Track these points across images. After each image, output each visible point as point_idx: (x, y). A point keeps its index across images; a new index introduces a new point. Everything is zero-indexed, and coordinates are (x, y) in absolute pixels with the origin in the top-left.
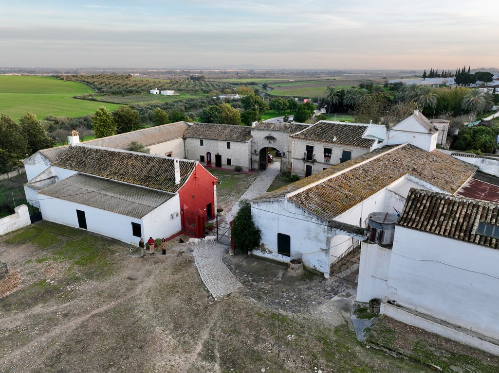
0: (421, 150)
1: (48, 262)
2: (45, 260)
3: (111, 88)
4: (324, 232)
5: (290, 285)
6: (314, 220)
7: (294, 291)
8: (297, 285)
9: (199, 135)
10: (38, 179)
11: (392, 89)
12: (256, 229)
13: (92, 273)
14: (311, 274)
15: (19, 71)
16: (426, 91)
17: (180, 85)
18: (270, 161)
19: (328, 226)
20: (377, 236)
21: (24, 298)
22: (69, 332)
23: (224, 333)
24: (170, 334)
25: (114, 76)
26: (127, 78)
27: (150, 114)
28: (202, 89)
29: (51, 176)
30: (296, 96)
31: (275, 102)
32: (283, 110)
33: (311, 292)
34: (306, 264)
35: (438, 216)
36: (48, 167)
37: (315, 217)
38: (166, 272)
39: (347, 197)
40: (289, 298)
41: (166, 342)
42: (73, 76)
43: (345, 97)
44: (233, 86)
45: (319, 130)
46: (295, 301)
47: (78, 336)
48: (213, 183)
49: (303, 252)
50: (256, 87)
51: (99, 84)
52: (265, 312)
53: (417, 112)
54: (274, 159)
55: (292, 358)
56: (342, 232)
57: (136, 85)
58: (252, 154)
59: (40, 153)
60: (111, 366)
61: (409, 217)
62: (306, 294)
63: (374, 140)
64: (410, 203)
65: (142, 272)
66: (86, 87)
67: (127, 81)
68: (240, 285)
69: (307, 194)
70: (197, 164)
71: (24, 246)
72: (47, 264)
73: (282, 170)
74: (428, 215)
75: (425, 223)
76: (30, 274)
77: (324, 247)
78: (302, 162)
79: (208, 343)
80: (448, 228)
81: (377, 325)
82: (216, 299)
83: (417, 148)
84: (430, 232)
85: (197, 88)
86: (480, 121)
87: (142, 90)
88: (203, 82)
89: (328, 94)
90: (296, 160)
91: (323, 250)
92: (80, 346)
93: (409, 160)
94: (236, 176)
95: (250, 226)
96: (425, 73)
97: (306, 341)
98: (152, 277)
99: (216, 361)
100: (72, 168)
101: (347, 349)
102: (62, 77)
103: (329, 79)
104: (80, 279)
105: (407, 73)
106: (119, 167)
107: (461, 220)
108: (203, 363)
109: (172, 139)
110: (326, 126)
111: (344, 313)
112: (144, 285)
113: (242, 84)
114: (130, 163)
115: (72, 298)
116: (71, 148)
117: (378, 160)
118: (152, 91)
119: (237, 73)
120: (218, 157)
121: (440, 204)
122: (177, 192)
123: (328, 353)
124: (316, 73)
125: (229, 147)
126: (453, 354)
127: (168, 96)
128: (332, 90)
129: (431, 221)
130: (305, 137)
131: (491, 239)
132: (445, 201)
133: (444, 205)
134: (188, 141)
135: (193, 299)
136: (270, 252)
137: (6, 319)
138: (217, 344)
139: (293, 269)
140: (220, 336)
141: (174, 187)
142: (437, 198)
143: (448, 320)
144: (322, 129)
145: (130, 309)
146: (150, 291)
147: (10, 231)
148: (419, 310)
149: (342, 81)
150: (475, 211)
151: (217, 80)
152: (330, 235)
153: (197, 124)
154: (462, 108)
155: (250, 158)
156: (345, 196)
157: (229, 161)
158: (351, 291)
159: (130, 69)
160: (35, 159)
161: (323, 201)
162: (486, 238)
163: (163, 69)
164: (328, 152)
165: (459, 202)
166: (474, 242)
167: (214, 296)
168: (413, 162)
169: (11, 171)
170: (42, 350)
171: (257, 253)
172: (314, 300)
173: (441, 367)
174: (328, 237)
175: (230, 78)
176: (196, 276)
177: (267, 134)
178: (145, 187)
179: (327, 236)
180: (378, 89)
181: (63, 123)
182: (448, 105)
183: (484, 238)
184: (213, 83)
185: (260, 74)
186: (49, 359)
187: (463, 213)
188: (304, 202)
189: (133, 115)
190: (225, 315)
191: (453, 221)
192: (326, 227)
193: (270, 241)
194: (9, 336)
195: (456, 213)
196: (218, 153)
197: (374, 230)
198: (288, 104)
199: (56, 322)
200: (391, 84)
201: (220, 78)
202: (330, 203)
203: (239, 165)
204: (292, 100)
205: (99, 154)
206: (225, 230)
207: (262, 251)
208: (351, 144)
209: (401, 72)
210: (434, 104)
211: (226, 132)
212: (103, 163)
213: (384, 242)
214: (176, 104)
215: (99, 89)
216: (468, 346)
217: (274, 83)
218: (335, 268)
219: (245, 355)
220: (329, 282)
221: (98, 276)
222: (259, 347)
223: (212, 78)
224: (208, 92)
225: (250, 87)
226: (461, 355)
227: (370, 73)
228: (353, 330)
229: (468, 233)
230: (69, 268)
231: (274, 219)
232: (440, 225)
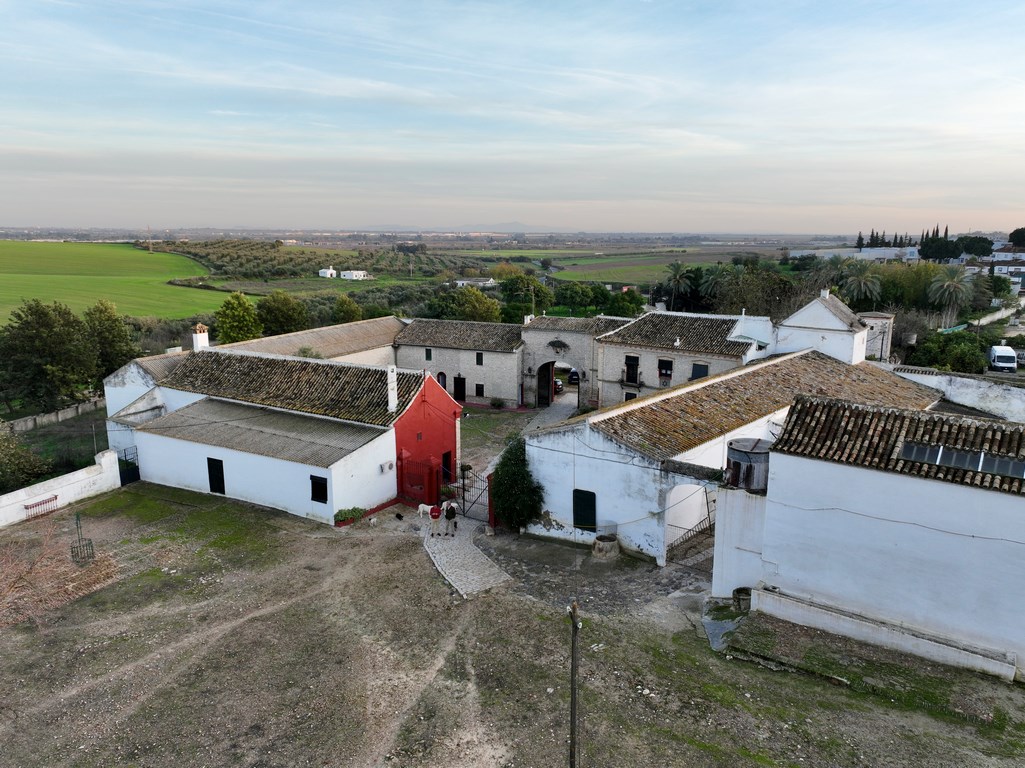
0: (837, 361)
1: (160, 543)
2: (156, 539)
3: (241, 265)
4: (654, 481)
5: (595, 577)
6: (636, 461)
7: (603, 584)
8: (609, 577)
9: (424, 341)
10: (132, 410)
11: (796, 268)
12: (536, 485)
13: (241, 560)
14: (634, 560)
15: (59, 234)
16: (861, 268)
17: (378, 261)
18: (558, 392)
19: (661, 470)
20: (742, 475)
21: (126, 593)
22: (212, 641)
23: (481, 642)
24: (388, 645)
25: (246, 243)
26: (273, 246)
27: (320, 313)
28: (420, 269)
29: (154, 405)
30: (606, 281)
31: (567, 289)
32: (581, 305)
33: (632, 586)
34: (625, 543)
35: (839, 435)
36: (149, 389)
37: (639, 454)
38: (373, 559)
39: (695, 427)
40: (593, 593)
41: (381, 655)
42: (168, 243)
43: (703, 281)
44: (482, 263)
45: (648, 328)
46: (605, 598)
47: (228, 647)
48: (455, 413)
49: (619, 522)
50: (528, 266)
51: (218, 258)
52: (552, 614)
53: (826, 293)
54: (565, 389)
55: (599, 674)
56: (686, 478)
57: (291, 260)
58: (524, 375)
59: (137, 363)
60: (290, 686)
61: (793, 438)
62: (624, 588)
63: (751, 344)
64: (794, 417)
65: (331, 559)
66: (192, 263)
67: (272, 253)
68: (507, 577)
69: (625, 419)
70: (427, 377)
71: (114, 520)
72: (159, 545)
73: (581, 405)
74: (824, 434)
75: (819, 446)
76: (132, 559)
77: (656, 508)
78: (617, 387)
79: (454, 656)
80: (855, 452)
81: (746, 625)
82: (465, 597)
83: (829, 358)
84: (825, 458)
85: (411, 267)
86: (965, 326)
87: (303, 270)
88: (423, 257)
89: (669, 275)
90: (606, 384)
91: (653, 514)
92: (233, 661)
93: (812, 376)
94: (493, 416)
95: (524, 478)
96: (860, 239)
97: (624, 652)
98: (350, 566)
99: (469, 680)
100: (195, 389)
101: (693, 661)
102: (144, 245)
103: (672, 251)
104: (221, 568)
105: (829, 240)
106: (284, 386)
107: (876, 440)
108: (448, 683)
109: (373, 348)
110: (661, 321)
111: (690, 615)
112: (336, 578)
113: (499, 259)
114: (305, 378)
115: (211, 595)
116: (194, 355)
117: (755, 374)
118: (322, 272)
119: (491, 240)
120: (460, 382)
121: (842, 416)
122: (391, 425)
123: (661, 667)
124: (647, 239)
125: (479, 361)
126: (870, 662)
127: (353, 281)
128: (676, 268)
129: (828, 443)
130: (624, 340)
131: (922, 465)
132: (851, 412)
133: (849, 418)
134: (403, 351)
135: (425, 598)
136: (561, 527)
137: (101, 623)
138: (470, 657)
139: (600, 550)
140: (475, 647)
141: (386, 418)
142: (839, 409)
143: (864, 613)
144: (655, 326)
145: (315, 611)
146: (346, 586)
147: (85, 495)
148: (816, 600)
149: (699, 254)
150: (897, 424)
151: (450, 253)
152: (664, 486)
153: (420, 321)
154: (930, 301)
155: (520, 382)
156: (691, 426)
157: (480, 389)
158: (703, 584)
159: (279, 231)
160: (127, 376)
161: (653, 432)
162: (914, 463)
163: (342, 231)
164: (665, 367)
165: (874, 413)
166: (894, 470)
167: (462, 593)
168: (820, 379)
169: (63, 409)
170: (170, 666)
171: (537, 530)
172: (639, 596)
173: (848, 679)
174: (661, 491)
175: (477, 249)
176: (427, 565)
177: (551, 337)
178: (332, 418)
179: (659, 488)
180: (769, 268)
181: (149, 330)
182: (902, 295)
183: (910, 464)
184: (442, 258)
185: (535, 241)
186: (184, 676)
187: (880, 429)
188: (620, 432)
189: (294, 309)
190: (482, 618)
191: (863, 442)
192: (657, 472)
193: (559, 505)
194: (110, 645)
195: (868, 429)
196: (459, 375)
197: (737, 466)
198: (591, 294)
199: (187, 628)
200: (794, 258)
201: (457, 249)
202: (665, 435)
203: (498, 397)
204: (599, 288)
205: (246, 364)
206: (478, 493)
207: (544, 526)
208: (709, 351)
209: (816, 239)
210: (875, 293)
211: (475, 334)
212: (254, 380)
213: (754, 486)
214: (371, 295)
215: (219, 268)
216: (896, 651)
217: (565, 259)
218: (675, 552)
219: (519, 672)
220: (665, 572)
221: (252, 564)
222: (543, 661)
223: (441, 249)
224: (432, 274)
225: (516, 266)
226: (884, 664)
227: (755, 240)
228: (705, 637)
229: (886, 457)
230: (200, 552)
231: (567, 464)
232: (842, 448)
